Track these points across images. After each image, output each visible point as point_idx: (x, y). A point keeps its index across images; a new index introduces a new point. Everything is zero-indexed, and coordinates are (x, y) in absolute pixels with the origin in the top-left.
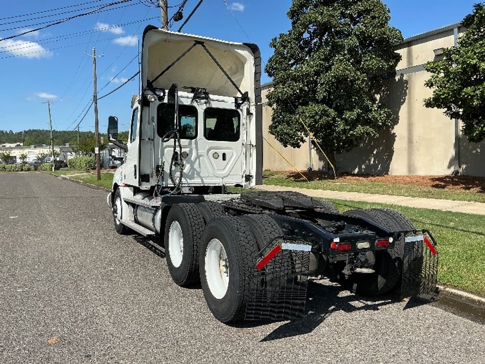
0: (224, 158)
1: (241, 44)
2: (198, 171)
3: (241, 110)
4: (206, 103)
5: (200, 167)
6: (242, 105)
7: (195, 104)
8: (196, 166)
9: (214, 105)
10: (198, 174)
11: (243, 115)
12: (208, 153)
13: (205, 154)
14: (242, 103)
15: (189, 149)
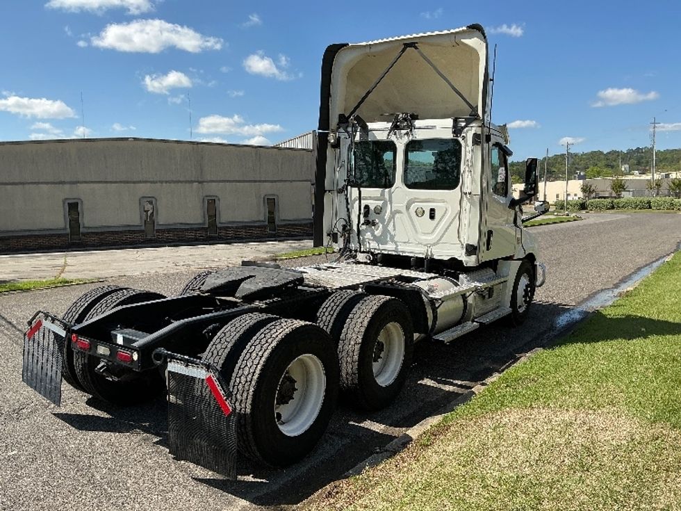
0: (432, 217)
1: (465, 28)
2: (393, 233)
3: (464, 138)
4: (407, 134)
5: (395, 230)
6: (465, 130)
7: (393, 138)
8: (390, 228)
9: (420, 135)
10: (392, 238)
11: (467, 145)
12: (408, 208)
13: (404, 210)
14: (466, 126)
15: (382, 202)
